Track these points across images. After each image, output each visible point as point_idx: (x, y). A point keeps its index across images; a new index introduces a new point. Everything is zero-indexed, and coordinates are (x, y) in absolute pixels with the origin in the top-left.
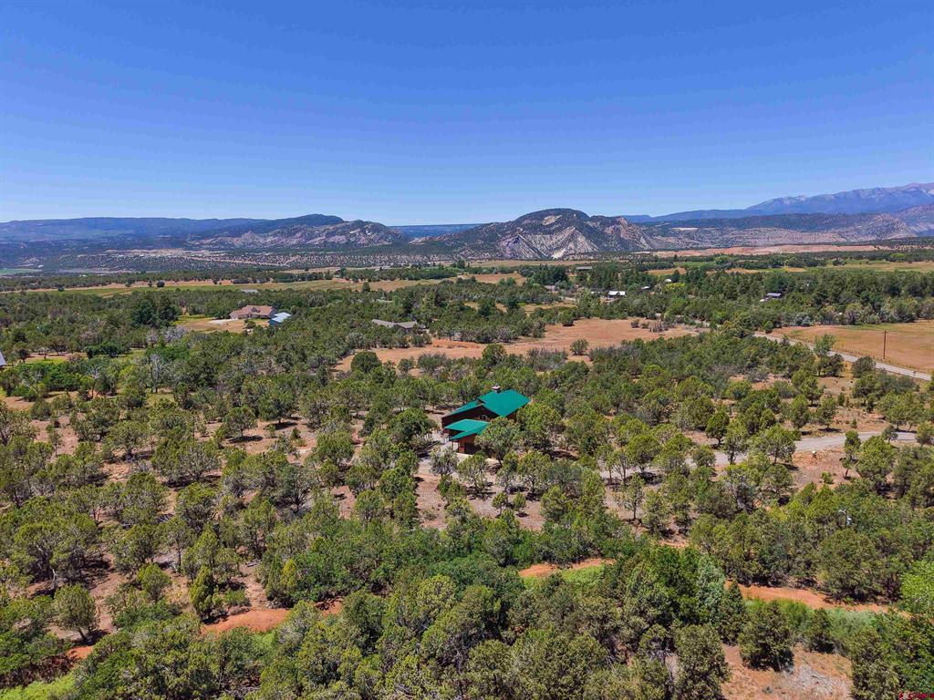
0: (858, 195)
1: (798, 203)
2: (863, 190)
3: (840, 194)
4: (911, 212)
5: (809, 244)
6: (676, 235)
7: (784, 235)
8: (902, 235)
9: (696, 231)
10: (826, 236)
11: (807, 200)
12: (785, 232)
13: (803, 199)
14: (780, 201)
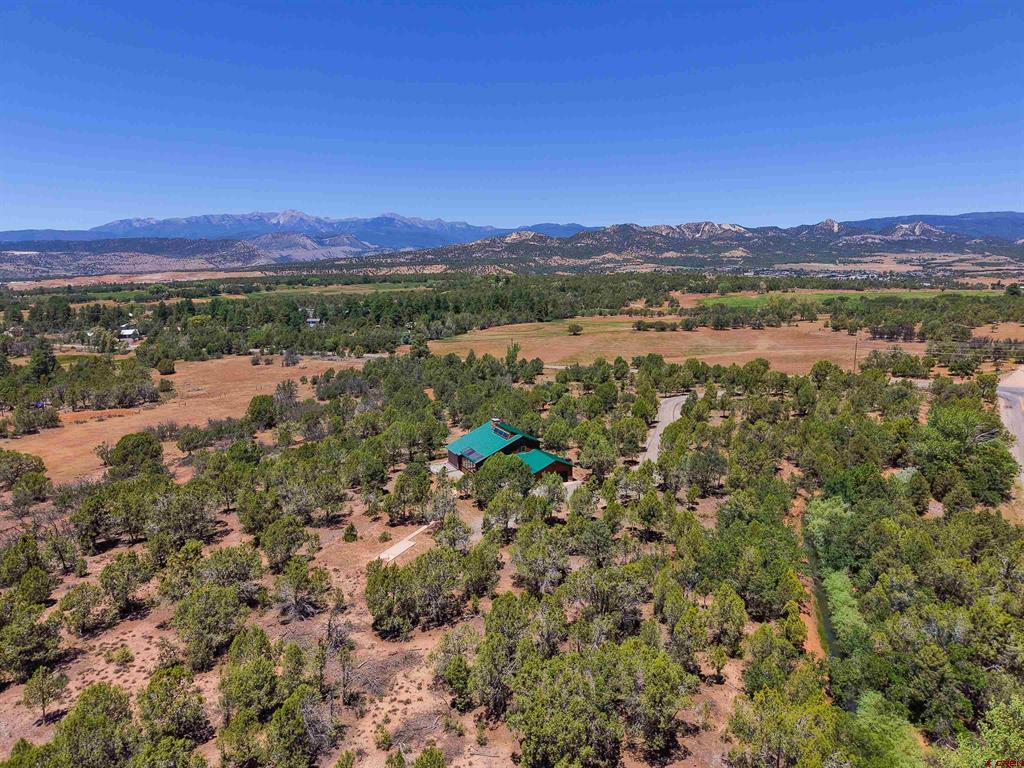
0: (209, 221)
1: (148, 226)
2: (212, 216)
3: (191, 218)
4: (263, 239)
5: (195, 271)
6: (13, 260)
7: (148, 261)
8: (262, 262)
9: (39, 256)
10: (195, 263)
11: (159, 223)
12: (149, 258)
13: (152, 222)
14: (129, 222)
